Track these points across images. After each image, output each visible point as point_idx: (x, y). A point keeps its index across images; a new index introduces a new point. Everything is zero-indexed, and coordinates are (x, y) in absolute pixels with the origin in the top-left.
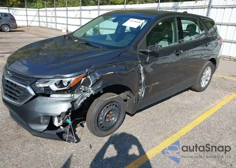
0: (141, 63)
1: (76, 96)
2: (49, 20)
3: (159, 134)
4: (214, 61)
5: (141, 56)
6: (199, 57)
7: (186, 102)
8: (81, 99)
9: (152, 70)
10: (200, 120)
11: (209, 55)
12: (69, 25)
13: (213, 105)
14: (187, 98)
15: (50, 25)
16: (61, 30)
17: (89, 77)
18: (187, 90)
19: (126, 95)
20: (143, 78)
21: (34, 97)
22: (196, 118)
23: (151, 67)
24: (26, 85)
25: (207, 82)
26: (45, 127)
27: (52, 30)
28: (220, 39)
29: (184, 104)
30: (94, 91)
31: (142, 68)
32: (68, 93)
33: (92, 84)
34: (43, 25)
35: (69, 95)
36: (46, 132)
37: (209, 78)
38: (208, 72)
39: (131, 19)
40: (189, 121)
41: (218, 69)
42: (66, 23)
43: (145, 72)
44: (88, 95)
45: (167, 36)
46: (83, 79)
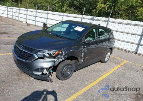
0: (83, 47)
1: (56, 60)
2: (14, 14)
3: (88, 81)
4: (111, 49)
5: (83, 44)
6: (105, 46)
7: (98, 68)
8: (58, 61)
9: (87, 51)
10: (105, 76)
11: (109, 46)
12: (28, 19)
13: (110, 70)
14: (98, 66)
15: (14, 18)
16: (22, 22)
17: (63, 52)
18: (98, 62)
19: (74, 62)
20: (83, 54)
21: (37, 59)
22: (103, 75)
23: (87, 50)
24: (33, 53)
25: (107, 59)
26: (41, 73)
27: (16, 21)
28: (114, 38)
29: (97, 68)
30: (64, 58)
31: (83, 50)
32: (53, 58)
33: (64, 55)
34: (9, 16)
35: (53, 59)
36: (40, 76)
37: (108, 57)
38: (109, 54)
39: (78, 27)
40: (100, 77)
41: (113, 53)
42: (26, 18)
43: (84, 52)
44: (61, 60)
45: (91, 35)
46: (61, 53)
